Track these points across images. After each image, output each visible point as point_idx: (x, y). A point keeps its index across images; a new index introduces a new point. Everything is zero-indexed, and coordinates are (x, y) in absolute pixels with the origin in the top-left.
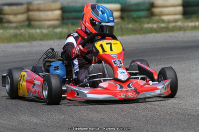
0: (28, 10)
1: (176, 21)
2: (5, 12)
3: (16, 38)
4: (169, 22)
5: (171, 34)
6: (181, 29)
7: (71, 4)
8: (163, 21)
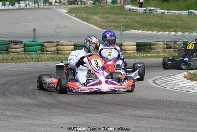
0: (57, 45)
1: (134, 54)
2: (45, 46)
3: (52, 59)
4: (129, 54)
5: (131, 60)
6: (136, 57)
7: (79, 43)
8: (127, 53)
